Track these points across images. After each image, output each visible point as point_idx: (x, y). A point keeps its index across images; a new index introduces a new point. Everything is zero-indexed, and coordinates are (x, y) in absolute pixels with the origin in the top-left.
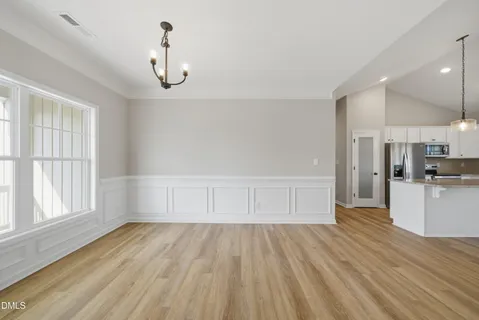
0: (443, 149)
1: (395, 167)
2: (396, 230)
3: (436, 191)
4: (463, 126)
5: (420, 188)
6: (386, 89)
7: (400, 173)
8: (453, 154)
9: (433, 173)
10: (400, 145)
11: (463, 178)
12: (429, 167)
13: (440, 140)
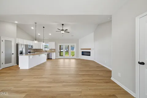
0: (32, 47)
1: (20, 51)
2: (21, 70)
3: (31, 57)
4: (36, 42)
5: (27, 57)
6: (17, 26)
7: (21, 53)
8: (34, 48)
9: (30, 52)
10: (21, 45)
11: (36, 53)
12: (29, 51)
13: (31, 44)
